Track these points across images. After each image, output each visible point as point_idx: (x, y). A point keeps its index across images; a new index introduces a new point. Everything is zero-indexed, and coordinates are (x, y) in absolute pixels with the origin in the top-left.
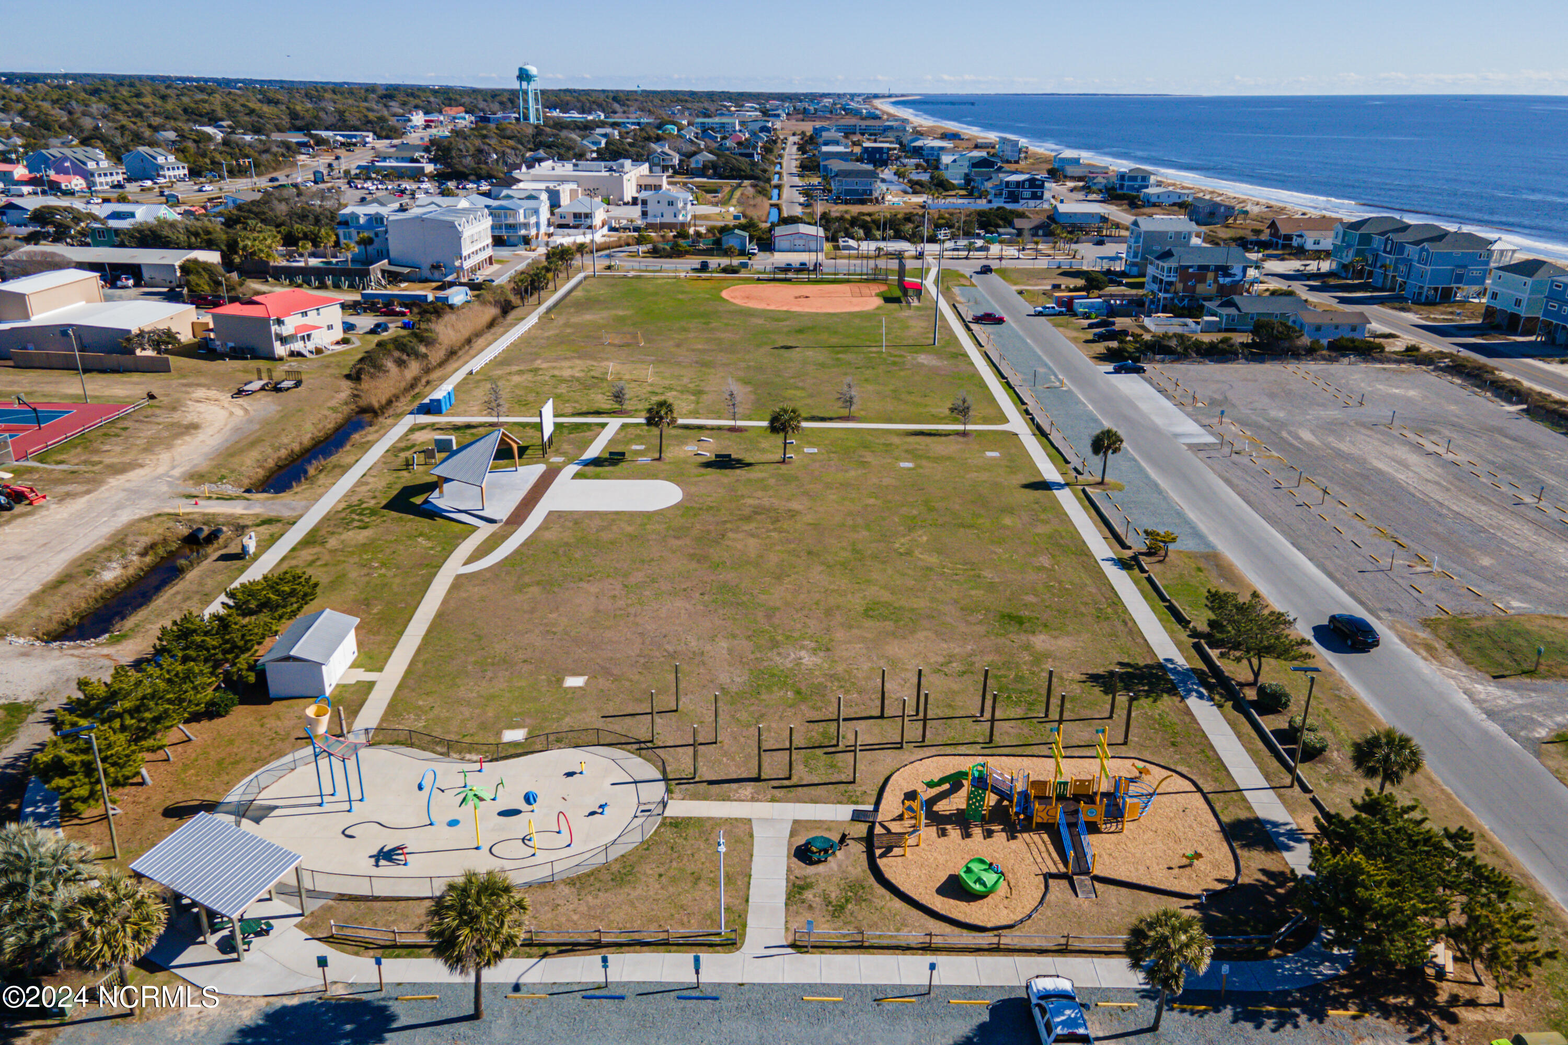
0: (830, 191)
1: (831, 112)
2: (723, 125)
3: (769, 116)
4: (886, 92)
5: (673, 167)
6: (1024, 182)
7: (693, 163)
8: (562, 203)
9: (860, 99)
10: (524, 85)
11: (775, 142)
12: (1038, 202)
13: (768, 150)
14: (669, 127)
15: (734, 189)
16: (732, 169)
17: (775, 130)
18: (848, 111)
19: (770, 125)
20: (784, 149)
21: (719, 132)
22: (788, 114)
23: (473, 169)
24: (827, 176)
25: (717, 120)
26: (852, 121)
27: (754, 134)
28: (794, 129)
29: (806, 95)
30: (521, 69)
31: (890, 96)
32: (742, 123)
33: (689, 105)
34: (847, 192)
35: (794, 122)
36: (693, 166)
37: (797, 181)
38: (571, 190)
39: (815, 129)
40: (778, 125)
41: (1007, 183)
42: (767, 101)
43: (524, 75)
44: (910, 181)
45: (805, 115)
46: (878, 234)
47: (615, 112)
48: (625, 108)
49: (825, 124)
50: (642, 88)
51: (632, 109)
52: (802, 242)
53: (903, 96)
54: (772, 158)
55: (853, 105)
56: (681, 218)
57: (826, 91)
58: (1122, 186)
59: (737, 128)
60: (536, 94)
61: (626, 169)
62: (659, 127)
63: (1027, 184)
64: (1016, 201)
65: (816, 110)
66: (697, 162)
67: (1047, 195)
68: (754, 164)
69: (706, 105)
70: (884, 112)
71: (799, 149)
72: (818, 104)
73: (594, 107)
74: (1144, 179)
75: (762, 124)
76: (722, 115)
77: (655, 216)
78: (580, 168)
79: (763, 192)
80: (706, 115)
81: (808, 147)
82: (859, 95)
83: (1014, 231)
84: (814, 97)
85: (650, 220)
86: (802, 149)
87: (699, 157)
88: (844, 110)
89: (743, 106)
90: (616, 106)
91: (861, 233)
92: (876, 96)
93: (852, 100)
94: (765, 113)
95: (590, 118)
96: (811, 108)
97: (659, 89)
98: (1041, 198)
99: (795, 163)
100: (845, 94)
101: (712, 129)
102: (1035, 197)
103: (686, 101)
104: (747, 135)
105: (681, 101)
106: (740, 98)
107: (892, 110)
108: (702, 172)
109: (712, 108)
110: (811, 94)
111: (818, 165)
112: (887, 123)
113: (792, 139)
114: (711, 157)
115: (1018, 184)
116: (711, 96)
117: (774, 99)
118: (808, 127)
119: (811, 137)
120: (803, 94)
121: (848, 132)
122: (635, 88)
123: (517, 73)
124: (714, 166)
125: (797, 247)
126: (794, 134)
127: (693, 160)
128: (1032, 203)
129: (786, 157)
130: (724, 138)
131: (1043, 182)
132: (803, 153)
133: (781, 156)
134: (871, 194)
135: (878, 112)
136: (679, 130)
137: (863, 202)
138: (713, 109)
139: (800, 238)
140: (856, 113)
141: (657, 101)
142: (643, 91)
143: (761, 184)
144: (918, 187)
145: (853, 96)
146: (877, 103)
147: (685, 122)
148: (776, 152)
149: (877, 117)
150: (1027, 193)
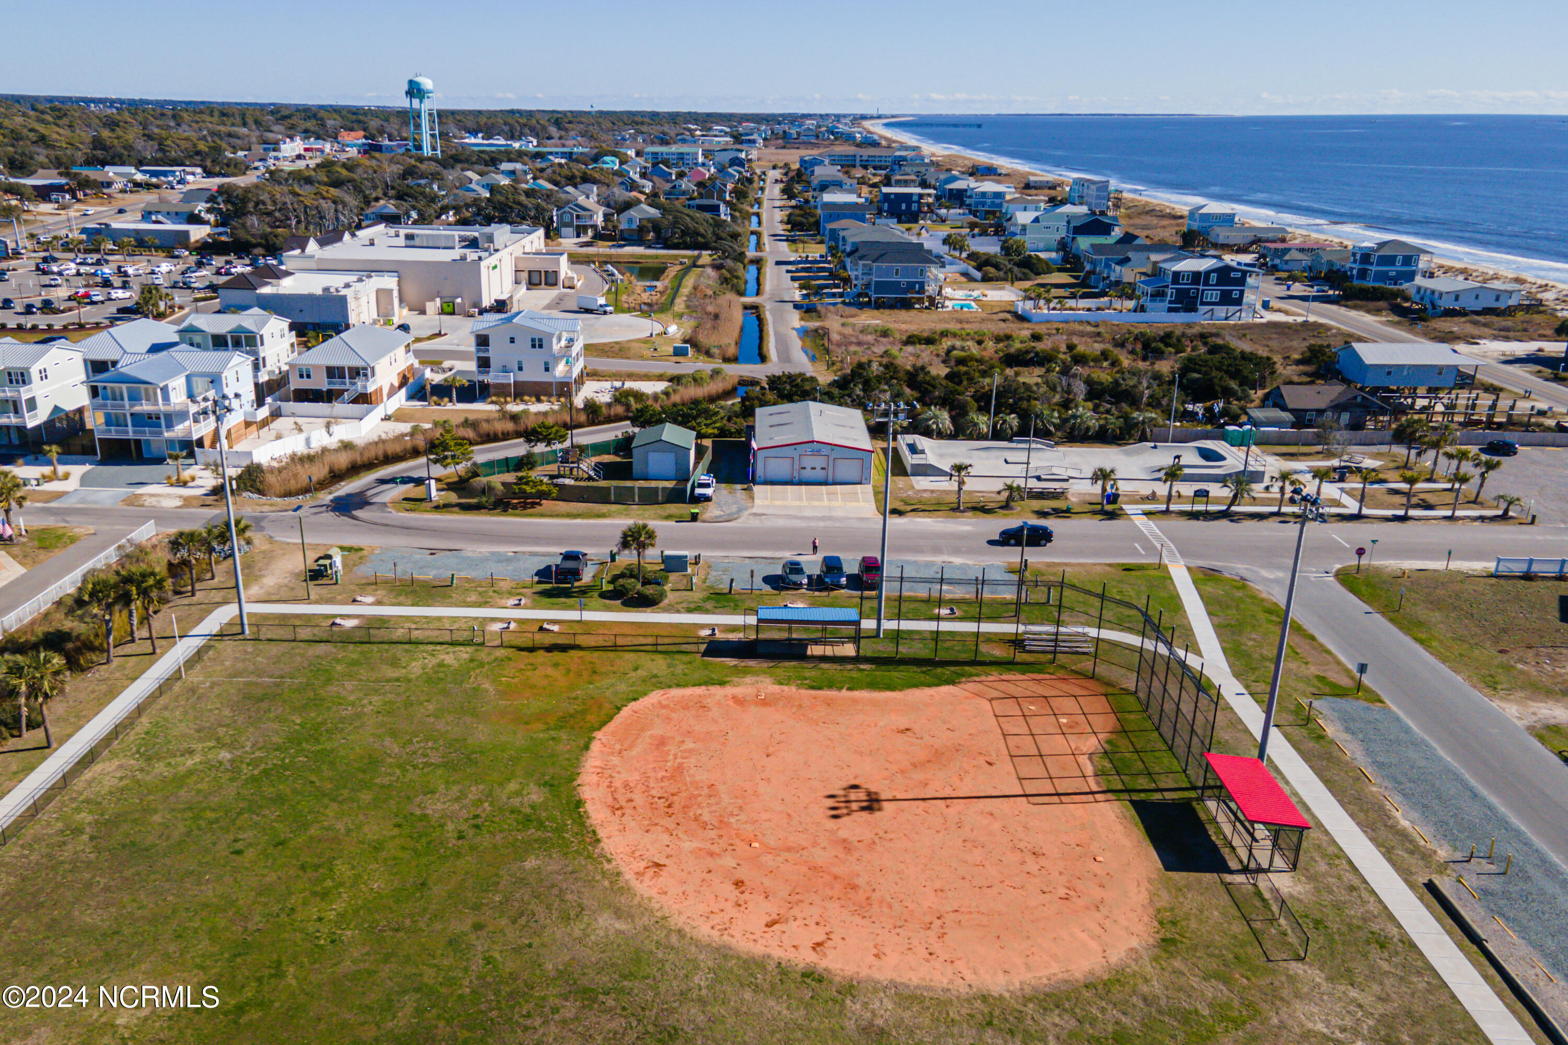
0: (847, 281)
1: (817, 137)
2: (681, 157)
3: (741, 143)
4: (874, 113)
5: (594, 227)
6: (1208, 273)
7: (623, 222)
8: (352, 319)
9: (847, 121)
10: (416, 102)
11: (750, 181)
12: (1232, 309)
13: (740, 194)
14: (607, 159)
15: (686, 271)
16: (684, 233)
17: (750, 161)
18: (841, 137)
19: (743, 155)
20: (762, 189)
21: (676, 165)
22: (765, 139)
23: (265, 236)
24: (835, 243)
25: (674, 149)
26: (849, 149)
27: (721, 169)
28: (773, 158)
29: (784, 116)
30: (411, 82)
31: (879, 117)
32: (707, 153)
33: (644, 128)
34: (881, 287)
35: (772, 150)
36: (623, 226)
37: (785, 250)
38: (378, 291)
39: (803, 162)
40: (754, 154)
41: (1176, 275)
42: (740, 123)
43: (414, 90)
44: (972, 256)
45: (786, 141)
46: (983, 422)
47: (549, 138)
48: (563, 133)
49: (815, 152)
50: (596, 109)
51: (572, 133)
52: (819, 462)
53: (893, 116)
54: (746, 207)
55: (842, 128)
56: (560, 370)
57: (806, 112)
58: (1363, 274)
59: (701, 159)
60: (430, 115)
61: (498, 243)
62: (596, 159)
63: (1214, 276)
64: (1191, 308)
65: (798, 134)
66: (630, 221)
67: (1249, 297)
68: (719, 224)
69: (666, 128)
70: (881, 137)
71: (784, 191)
72: (800, 126)
73: (527, 131)
74: (1408, 260)
75: (732, 155)
76: (684, 141)
77: (505, 370)
78: (417, 242)
79: (731, 283)
80: (664, 142)
81: (798, 188)
82: (845, 116)
83: (1287, 416)
84: (795, 119)
85: (490, 378)
86: (788, 192)
87: (632, 212)
88: (833, 133)
89: (710, 129)
90: (553, 130)
91: (944, 419)
92: (864, 117)
93: (838, 121)
94: (737, 138)
95: (516, 145)
96: (793, 131)
97: (618, 110)
98: (1239, 302)
99: (779, 215)
100: (827, 115)
101: (666, 163)
102: (1227, 299)
103: (642, 123)
104: (713, 170)
105: (637, 123)
106: (706, 120)
107: (889, 133)
108: (636, 237)
109: (671, 130)
110: (790, 115)
111: (817, 224)
112: (898, 153)
113: (773, 174)
114: (653, 212)
115: (1196, 277)
116: (674, 118)
117: (748, 121)
118: (793, 157)
119: (799, 173)
120: (781, 115)
121: (847, 164)
122: (588, 109)
123: (406, 87)
124: (656, 226)
125: (807, 474)
126: (774, 167)
127: (624, 216)
128: (1221, 311)
129: (766, 204)
130: (681, 175)
131: (1244, 273)
132: (791, 197)
133: (759, 202)
134: (922, 290)
135: (876, 137)
136: (621, 163)
137: (907, 305)
138: (672, 133)
139: (817, 453)
140: (848, 138)
141: (607, 124)
142: (597, 112)
143: (729, 263)
144: (991, 270)
145: (838, 117)
146: (867, 124)
147: (631, 153)
148: (751, 196)
149: (875, 144)
150: (1213, 294)
